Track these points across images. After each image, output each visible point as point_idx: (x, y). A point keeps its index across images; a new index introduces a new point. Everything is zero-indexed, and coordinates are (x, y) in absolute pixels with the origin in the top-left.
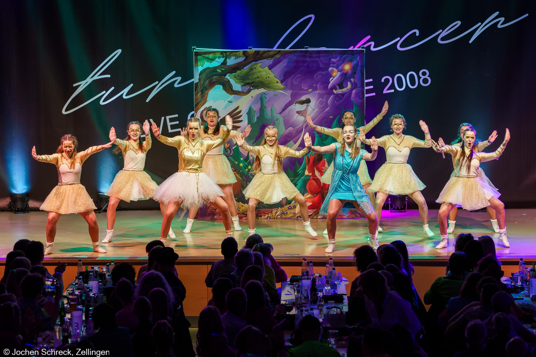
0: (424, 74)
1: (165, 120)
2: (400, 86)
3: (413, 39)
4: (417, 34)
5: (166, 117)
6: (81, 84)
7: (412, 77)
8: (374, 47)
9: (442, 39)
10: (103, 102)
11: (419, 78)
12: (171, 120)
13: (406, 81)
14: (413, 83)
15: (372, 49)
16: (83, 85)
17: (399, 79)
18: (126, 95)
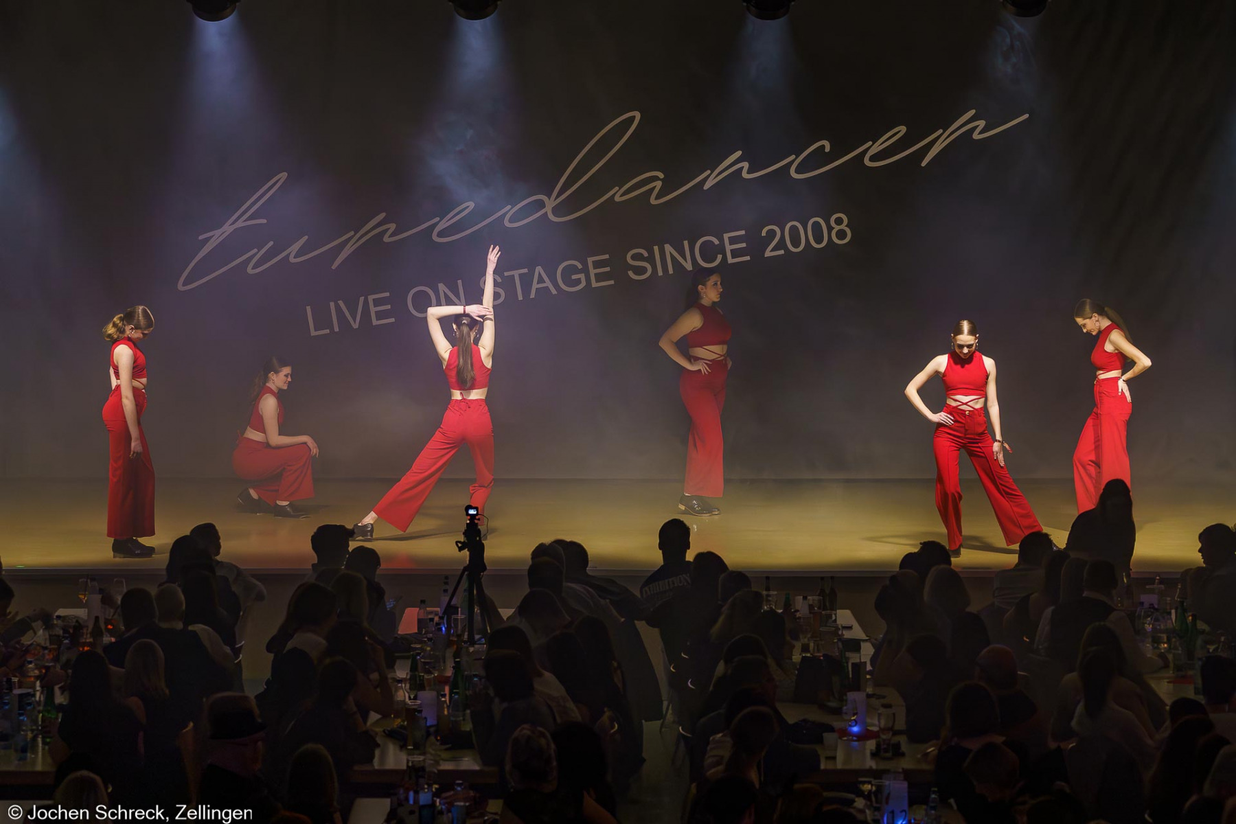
0: (839, 221)
1: (366, 302)
2: (796, 243)
3: (819, 158)
4: (827, 149)
5: (369, 297)
6: (213, 236)
7: (816, 225)
8: (748, 173)
9: (872, 159)
10: (252, 269)
11: (830, 229)
12: (377, 302)
13: (806, 235)
14: (819, 239)
15: (745, 175)
16: (217, 236)
17: (794, 230)
18: (295, 258)
